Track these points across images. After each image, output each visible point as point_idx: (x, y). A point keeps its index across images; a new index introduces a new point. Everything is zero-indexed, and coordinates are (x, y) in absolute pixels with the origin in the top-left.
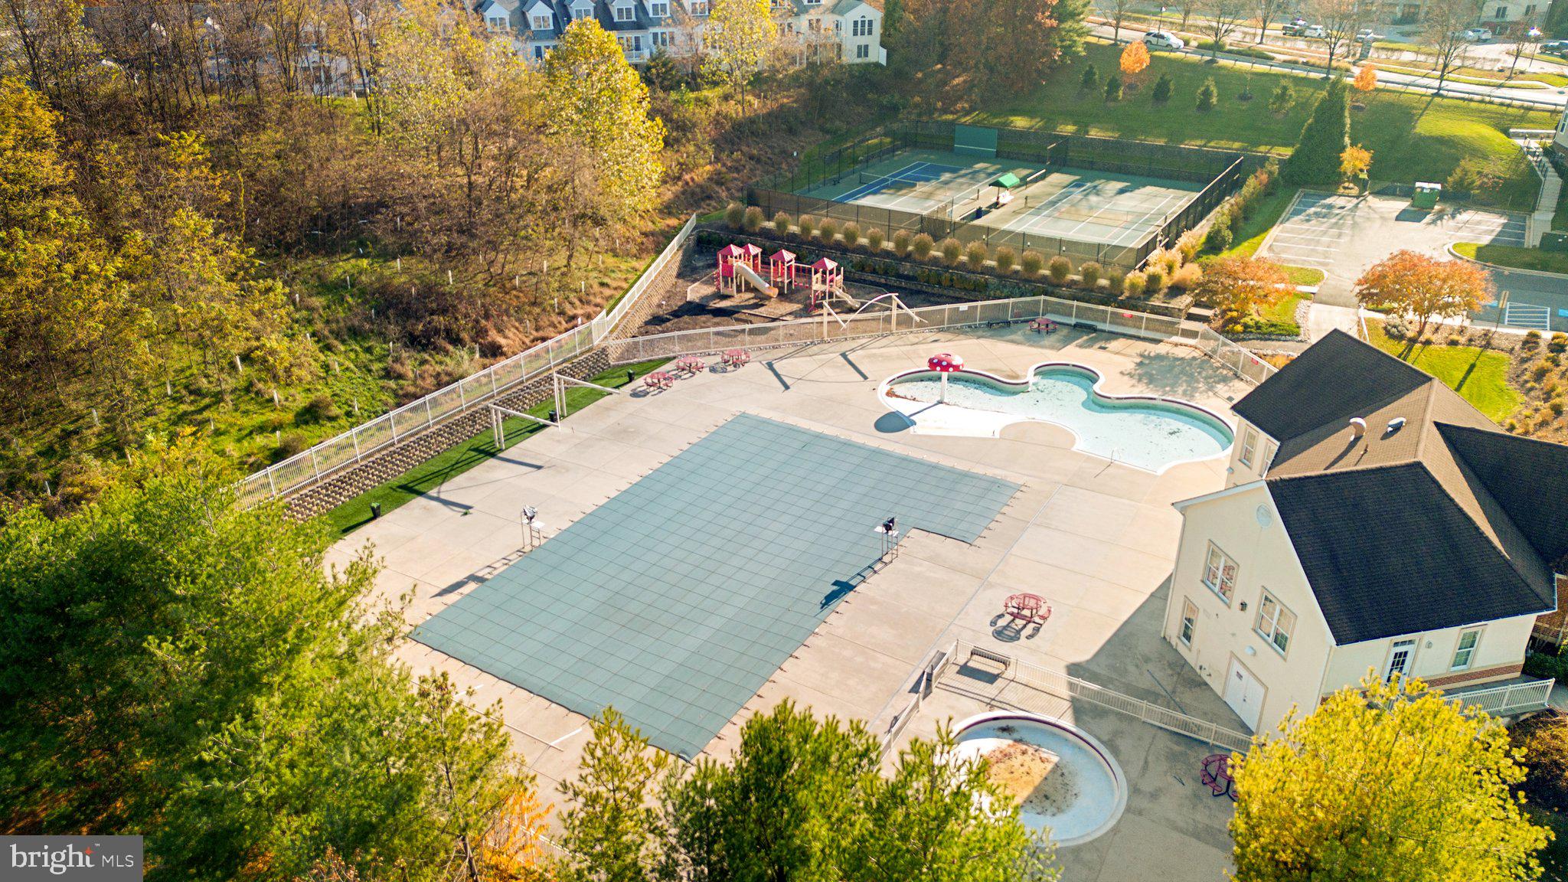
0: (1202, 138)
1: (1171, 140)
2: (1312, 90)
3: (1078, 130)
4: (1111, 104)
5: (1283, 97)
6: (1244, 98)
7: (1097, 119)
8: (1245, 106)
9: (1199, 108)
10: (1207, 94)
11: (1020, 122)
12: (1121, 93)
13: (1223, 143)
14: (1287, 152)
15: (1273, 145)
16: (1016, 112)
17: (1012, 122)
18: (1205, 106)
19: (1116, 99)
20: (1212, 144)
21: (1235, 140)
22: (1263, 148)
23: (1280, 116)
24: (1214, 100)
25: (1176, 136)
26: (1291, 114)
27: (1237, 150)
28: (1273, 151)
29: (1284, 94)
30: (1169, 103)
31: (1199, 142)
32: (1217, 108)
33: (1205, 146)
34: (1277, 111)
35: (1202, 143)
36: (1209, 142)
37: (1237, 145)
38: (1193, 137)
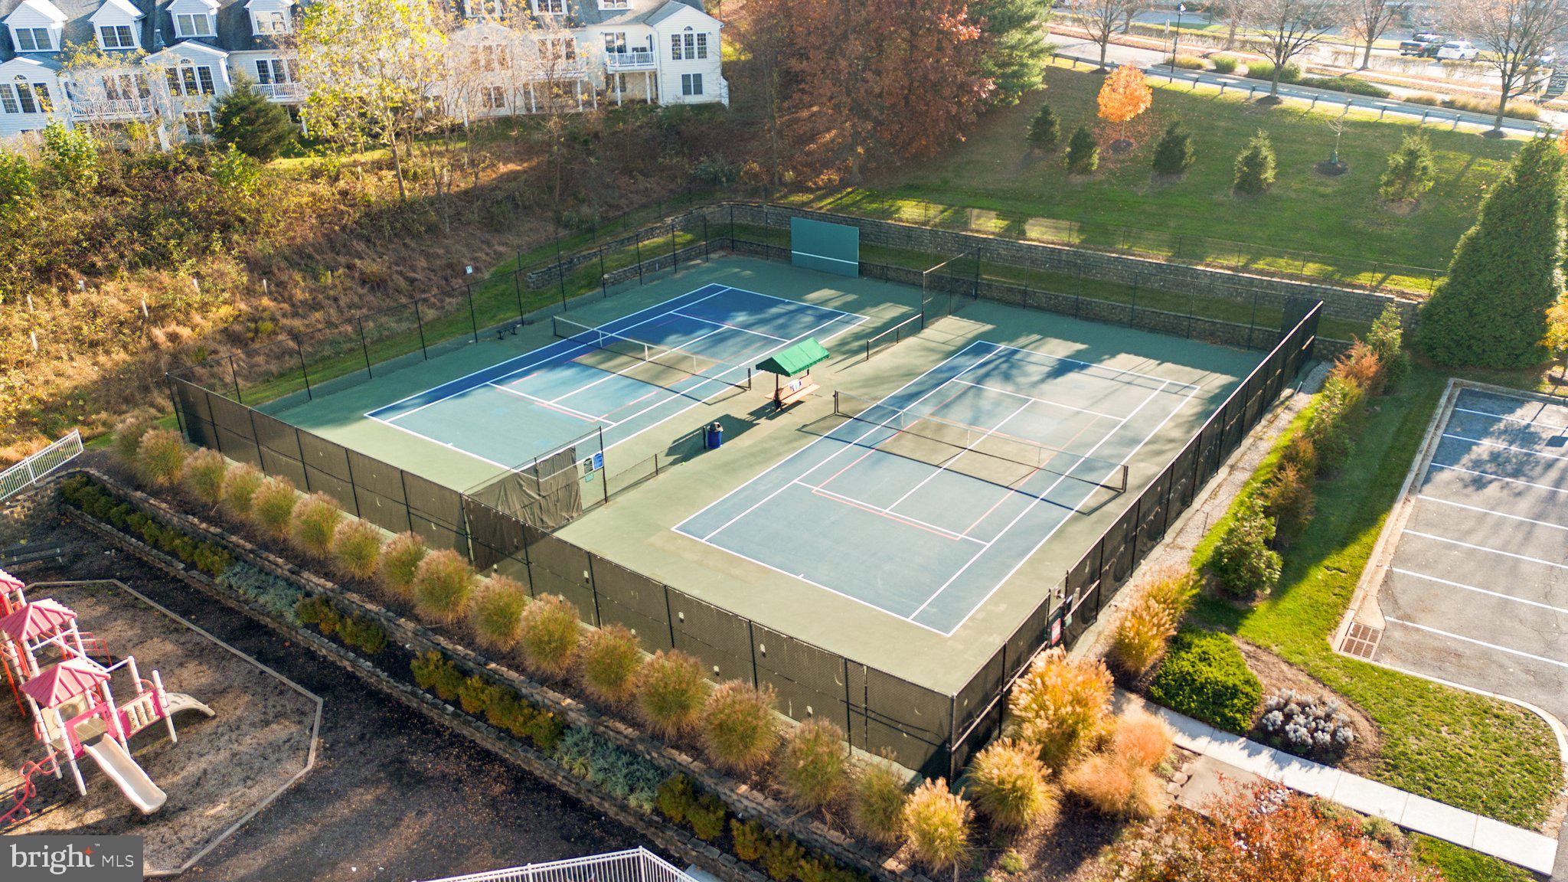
0: (1240, 252)
1: (1177, 255)
2: (1467, 157)
3: (1008, 229)
4: (1077, 179)
5: (1408, 171)
6: (1330, 170)
7: (1046, 208)
8: (1331, 186)
9: (1240, 188)
10: (1255, 163)
11: (910, 211)
12: (1095, 159)
13: (1283, 264)
14: (1419, 289)
15: (1389, 272)
16: (911, 191)
17: (898, 210)
18: (1250, 184)
19: (1086, 170)
20: (1260, 265)
21: (1308, 259)
22: (1365, 278)
23: (1402, 210)
24: (1269, 175)
25: (1187, 246)
26: (1424, 206)
27: (1311, 279)
28: (1388, 285)
29: (1410, 166)
30: (1184, 177)
31: (1233, 261)
32: (1274, 191)
33: (1245, 268)
34: (1397, 198)
35: (1242, 261)
36: (1254, 260)
37: (1311, 269)
38: (1223, 251)
